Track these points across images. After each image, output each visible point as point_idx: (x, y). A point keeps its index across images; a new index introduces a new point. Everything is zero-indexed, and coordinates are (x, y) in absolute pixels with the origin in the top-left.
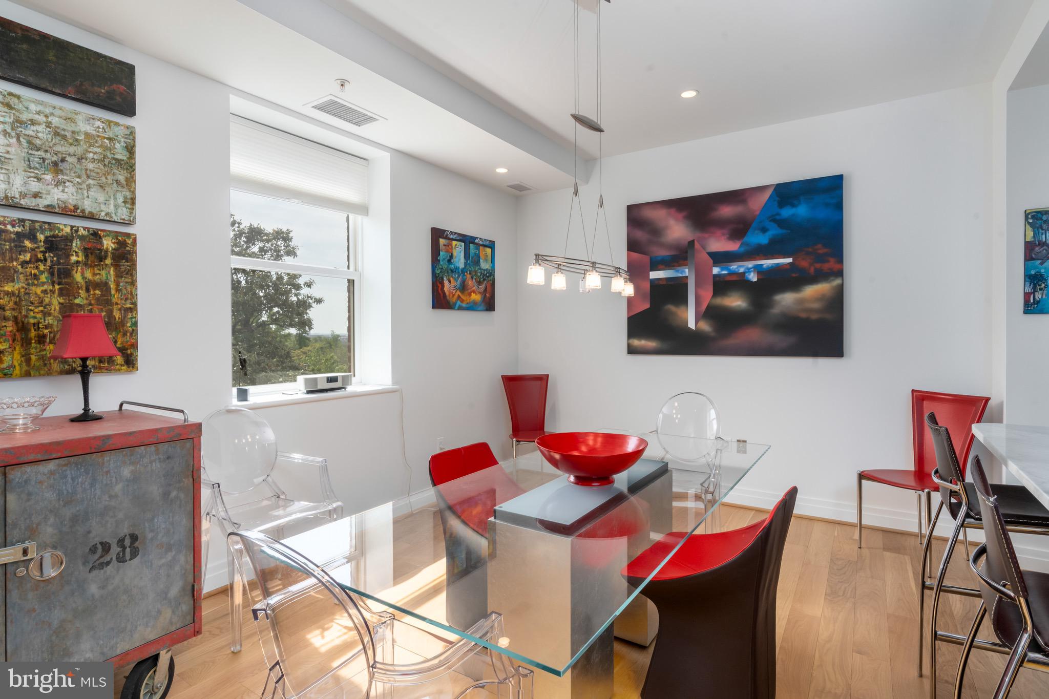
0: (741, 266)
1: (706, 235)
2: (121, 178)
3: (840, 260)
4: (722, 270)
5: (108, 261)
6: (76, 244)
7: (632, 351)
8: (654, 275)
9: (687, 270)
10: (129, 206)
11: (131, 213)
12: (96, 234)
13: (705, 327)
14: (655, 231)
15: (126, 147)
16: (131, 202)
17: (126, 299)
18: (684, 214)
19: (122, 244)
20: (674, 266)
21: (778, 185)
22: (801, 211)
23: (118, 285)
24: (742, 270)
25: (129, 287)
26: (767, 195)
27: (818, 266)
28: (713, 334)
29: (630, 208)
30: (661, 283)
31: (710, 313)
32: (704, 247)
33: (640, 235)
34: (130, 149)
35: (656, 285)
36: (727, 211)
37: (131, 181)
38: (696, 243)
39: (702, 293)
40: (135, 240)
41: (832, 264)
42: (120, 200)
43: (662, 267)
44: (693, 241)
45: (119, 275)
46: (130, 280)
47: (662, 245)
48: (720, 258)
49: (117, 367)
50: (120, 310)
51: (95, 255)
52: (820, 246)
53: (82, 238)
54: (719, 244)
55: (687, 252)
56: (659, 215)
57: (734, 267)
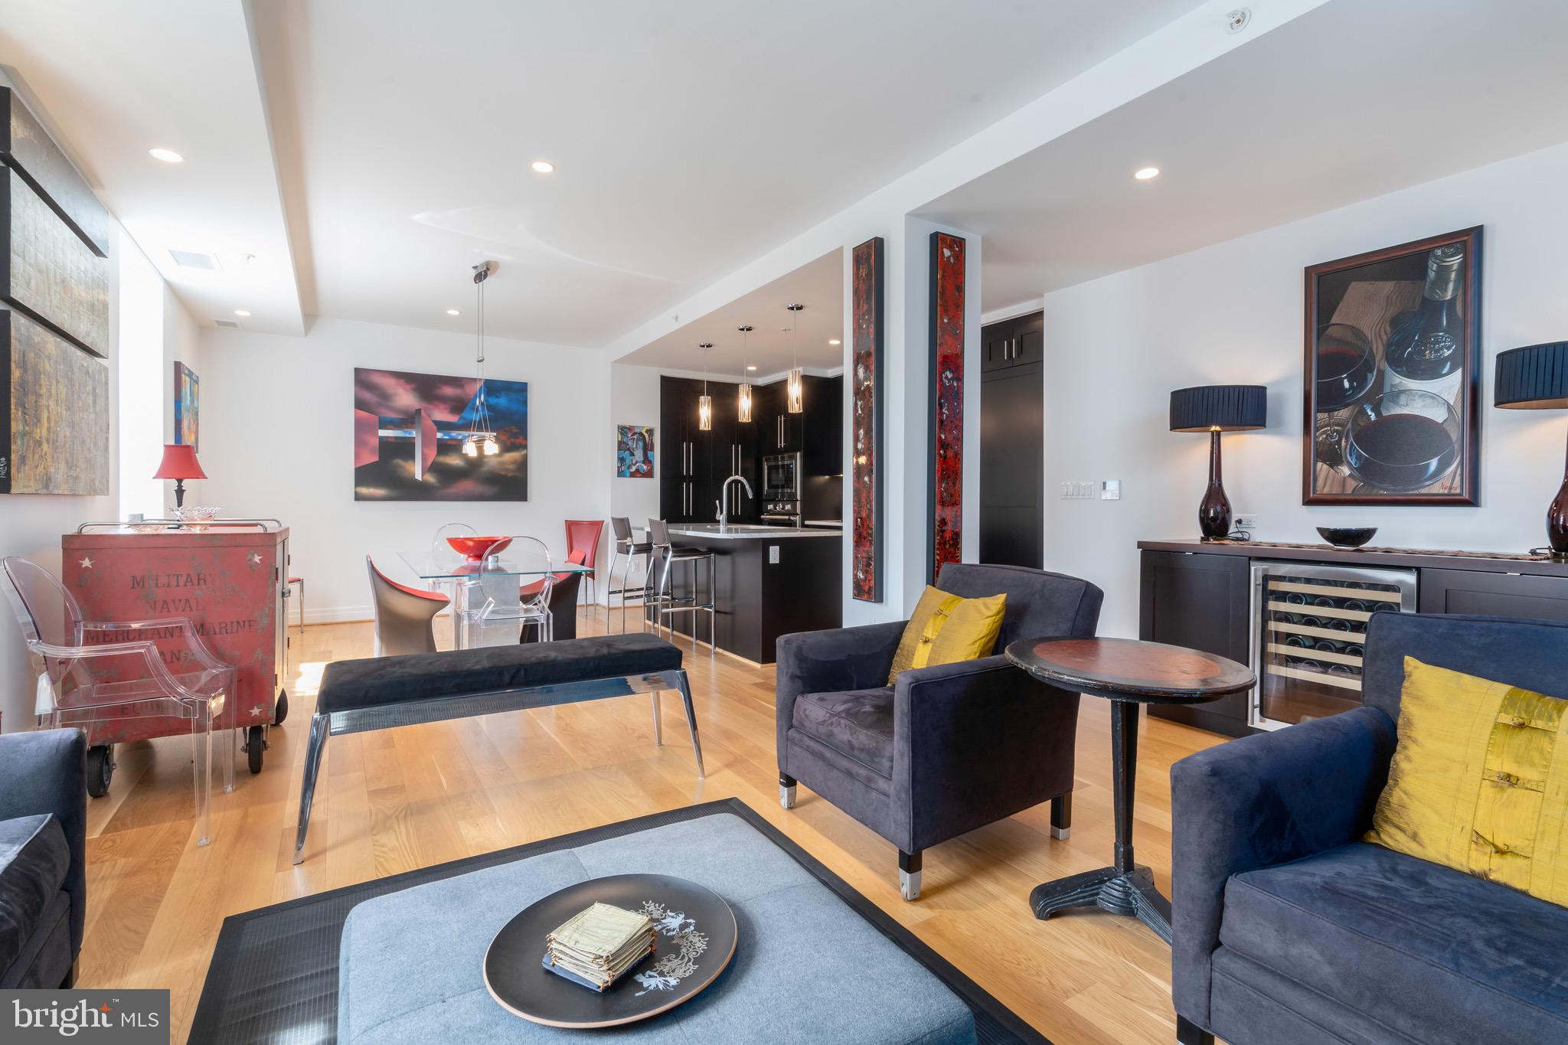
0: (460, 435)
1: (431, 407)
3: (526, 438)
4: (445, 435)
7: (359, 497)
8: (382, 433)
9: (414, 432)
13: (430, 479)
14: (385, 396)
16: (108, 337)
18: (413, 386)
20: (402, 428)
21: (487, 380)
22: (502, 401)
24: (460, 437)
26: (478, 386)
27: (512, 440)
28: (437, 485)
29: (357, 371)
30: (390, 440)
31: (435, 468)
32: (429, 416)
33: (367, 396)
35: (384, 443)
36: (449, 391)
38: (422, 411)
39: (427, 451)
41: (520, 440)
43: (391, 427)
44: (420, 410)
47: (392, 409)
48: (442, 426)
52: (514, 427)
54: (442, 415)
55: (414, 418)
56: (389, 383)
57: (454, 434)
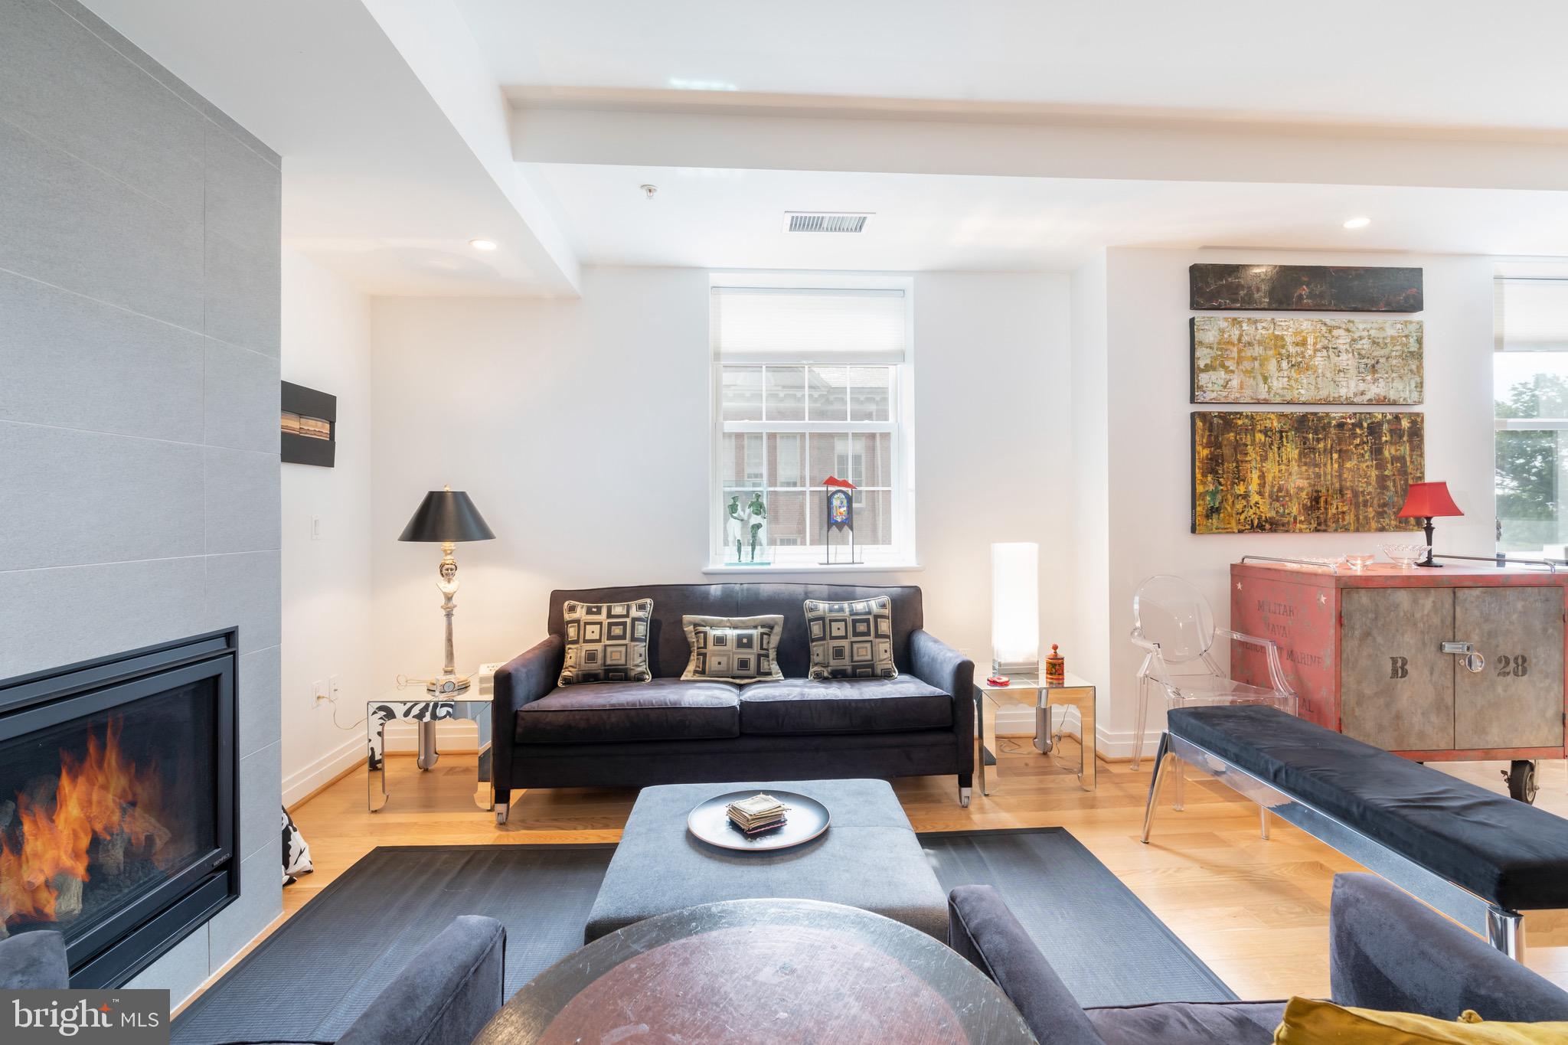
2: (1414, 367)
5: (1405, 438)
6: (1385, 427)
10: (1419, 389)
11: (1420, 395)
12: (1397, 418)
15: (1417, 340)
16: (1420, 386)
17: (1417, 469)
19: (1414, 423)
23: (1411, 458)
25: (1419, 459)
34: (1420, 341)
37: (1420, 367)
40: (1423, 418)
42: (1413, 385)
45: (1412, 450)
46: (1419, 453)
49: (1411, 527)
50: (1413, 479)
51: (1397, 433)
53: (1389, 422)
